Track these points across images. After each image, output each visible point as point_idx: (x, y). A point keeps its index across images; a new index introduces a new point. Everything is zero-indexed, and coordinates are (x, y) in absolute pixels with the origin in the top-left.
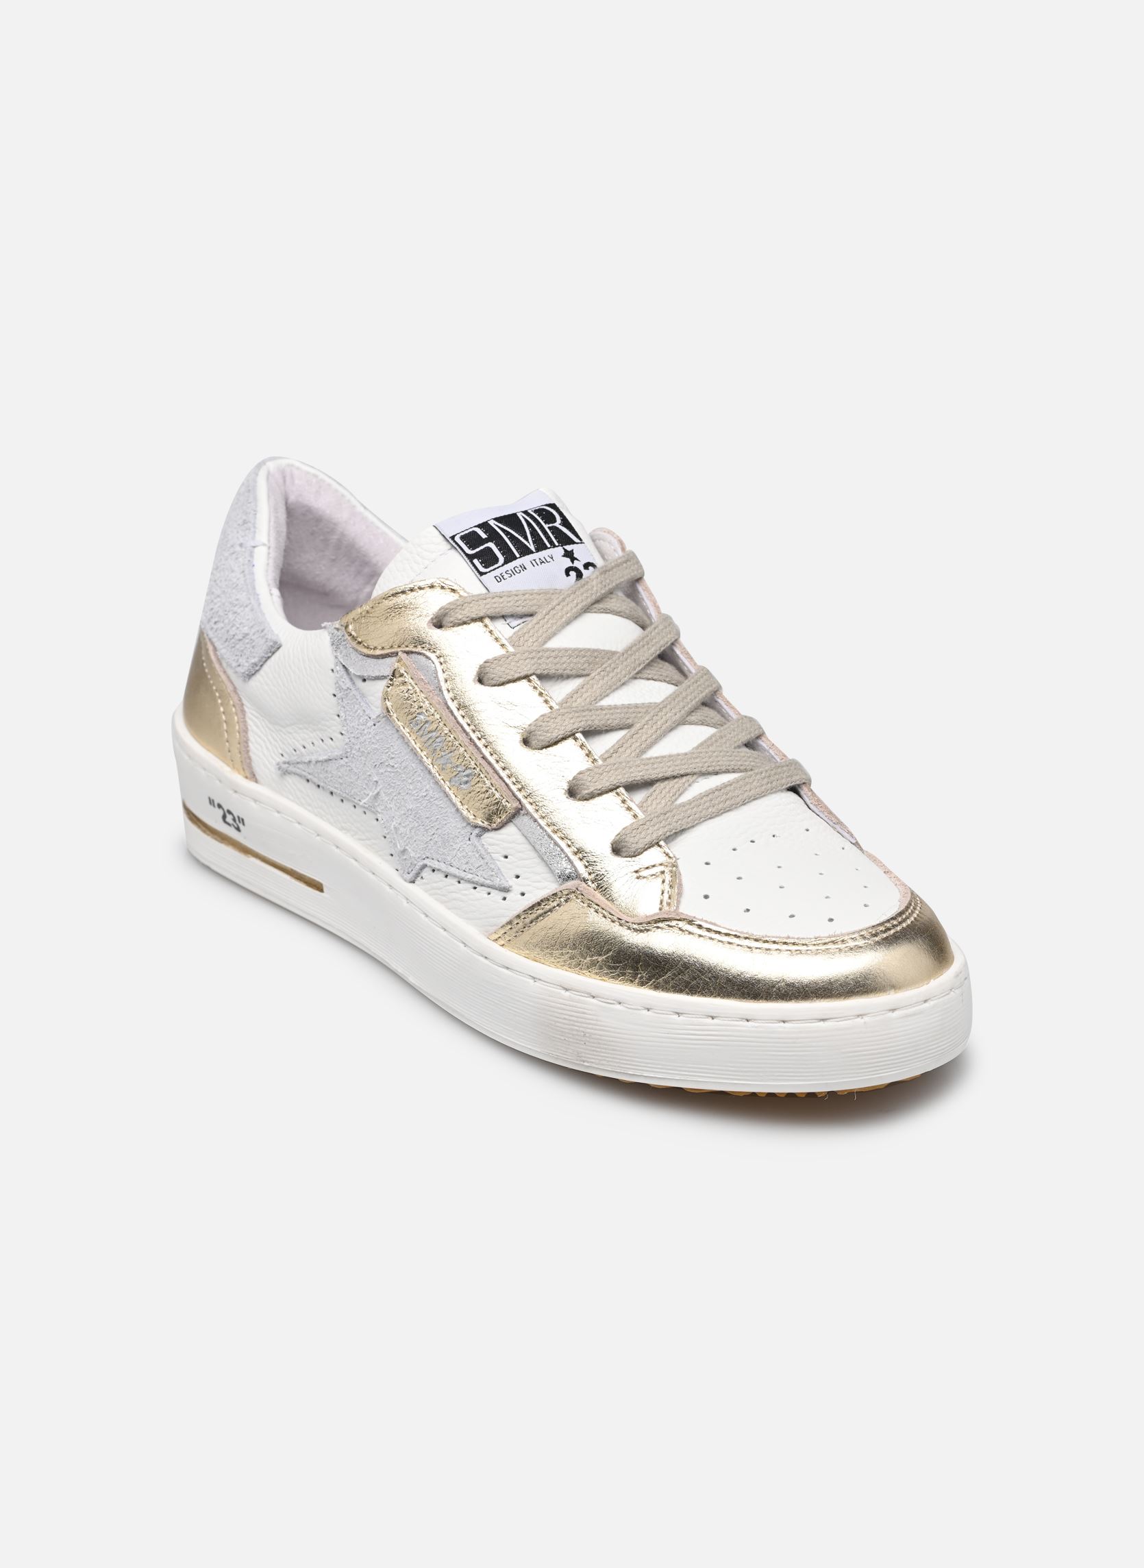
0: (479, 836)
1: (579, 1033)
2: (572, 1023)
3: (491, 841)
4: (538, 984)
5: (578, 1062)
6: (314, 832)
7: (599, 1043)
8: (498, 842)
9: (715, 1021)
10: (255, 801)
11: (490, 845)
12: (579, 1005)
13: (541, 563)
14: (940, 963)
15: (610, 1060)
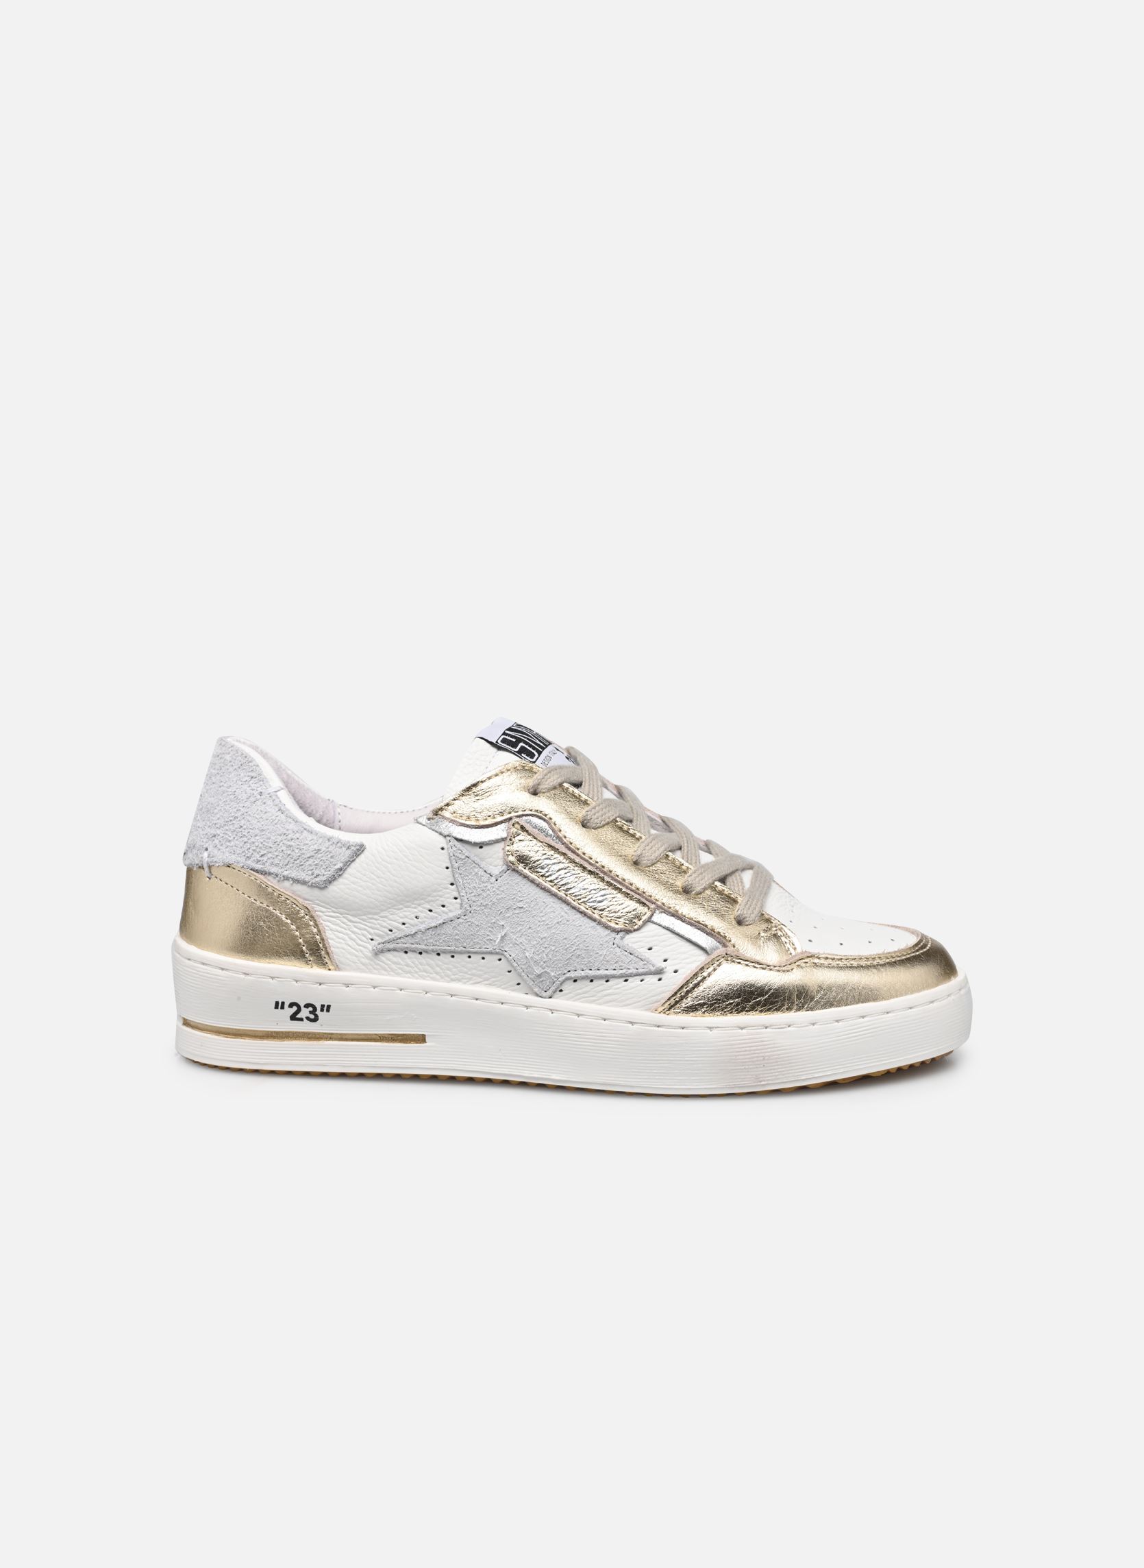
0: (622, 938)
1: (759, 1059)
2: (752, 1052)
3: (633, 940)
4: (715, 1031)
5: (756, 1084)
6: (421, 991)
7: (777, 1062)
8: (641, 939)
9: (866, 1019)
10: (347, 985)
11: (634, 943)
12: (757, 1036)
14: (946, 973)
15: (786, 1072)
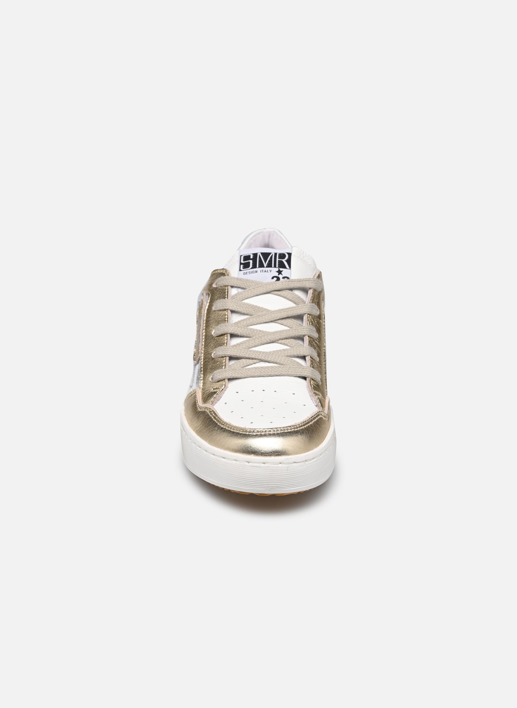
13: (264, 272)
